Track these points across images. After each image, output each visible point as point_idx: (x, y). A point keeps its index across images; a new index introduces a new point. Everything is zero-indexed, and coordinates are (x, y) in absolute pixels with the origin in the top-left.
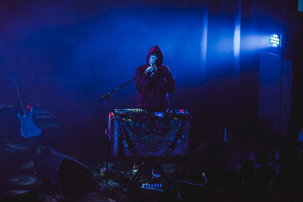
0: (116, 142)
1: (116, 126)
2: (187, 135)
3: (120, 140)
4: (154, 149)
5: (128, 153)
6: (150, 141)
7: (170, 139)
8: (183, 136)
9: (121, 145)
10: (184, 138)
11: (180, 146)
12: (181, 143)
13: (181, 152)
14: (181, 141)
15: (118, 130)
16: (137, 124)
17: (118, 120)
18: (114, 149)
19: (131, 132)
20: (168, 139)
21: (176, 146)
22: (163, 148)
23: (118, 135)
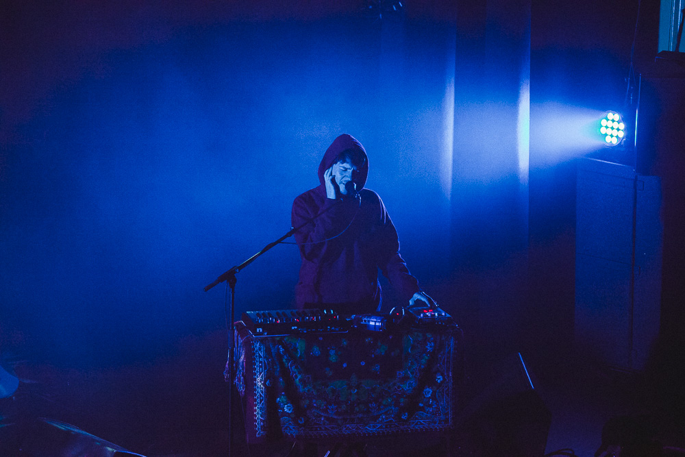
0: (261, 401)
1: (260, 357)
2: (448, 376)
3: (271, 393)
4: (361, 415)
5: (291, 431)
6: (351, 394)
7: (405, 387)
8: (439, 379)
9: (272, 409)
10: (441, 382)
11: (430, 406)
12: (433, 397)
13: (435, 423)
14: (434, 392)
15: (265, 368)
16: (316, 350)
17: (262, 341)
18: (256, 421)
19: (300, 373)
20: (399, 387)
21: (421, 405)
22: (386, 413)
23: (265, 381)
